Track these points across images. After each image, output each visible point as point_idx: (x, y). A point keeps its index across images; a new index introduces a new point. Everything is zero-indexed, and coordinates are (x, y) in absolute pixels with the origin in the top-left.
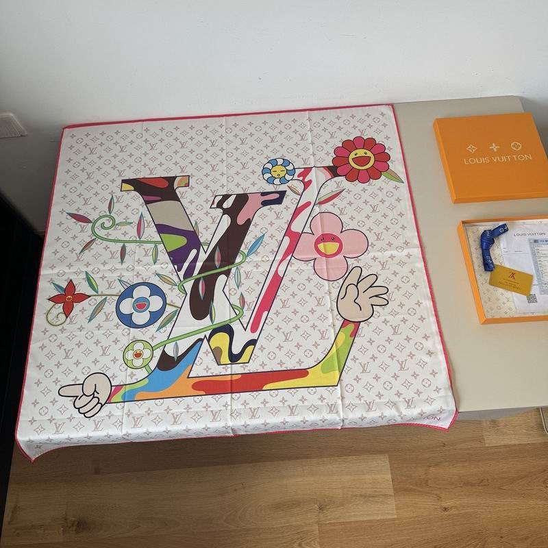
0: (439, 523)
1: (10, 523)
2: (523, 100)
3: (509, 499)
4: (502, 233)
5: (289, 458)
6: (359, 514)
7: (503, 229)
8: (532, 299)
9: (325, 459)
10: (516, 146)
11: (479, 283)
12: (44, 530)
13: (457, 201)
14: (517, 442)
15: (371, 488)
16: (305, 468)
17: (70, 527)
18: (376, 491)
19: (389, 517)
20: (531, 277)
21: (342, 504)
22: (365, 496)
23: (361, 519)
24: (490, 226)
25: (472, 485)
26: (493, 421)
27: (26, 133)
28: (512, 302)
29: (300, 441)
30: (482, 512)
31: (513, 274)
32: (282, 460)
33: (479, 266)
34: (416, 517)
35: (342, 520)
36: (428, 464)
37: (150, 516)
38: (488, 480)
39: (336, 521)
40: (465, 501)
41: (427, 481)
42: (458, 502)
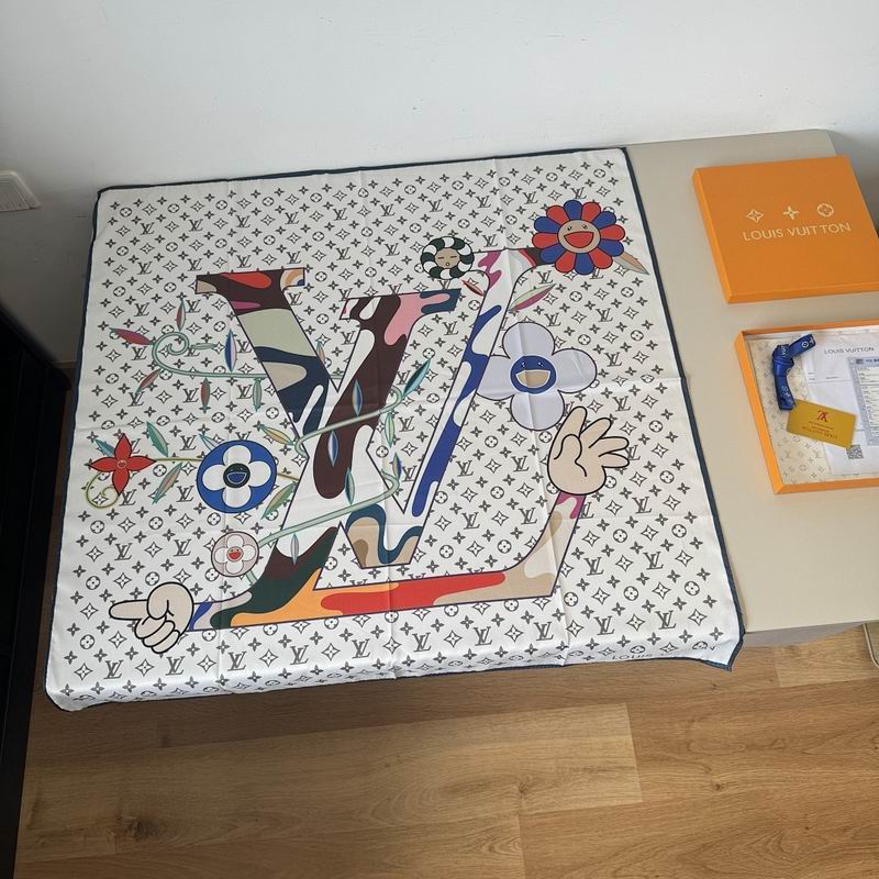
0: (709, 809)
1: (29, 827)
2: (835, 137)
3: (818, 769)
4: (805, 350)
5: (470, 713)
6: (583, 797)
7: (808, 343)
8: (854, 452)
9: (528, 714)
10: (825, 209)
11: (771, 429)
12: (85, 836)
13: (732, 300)
14: (829, 680)
15: (601, 757)
16: (495, 728)
17: (126, 831)
18: (608, 762)
19: (630, 801)
20: (853, 417)
21: (556, 784)
22: (591, 770)
23: (586, 806)
24: (787, 338)
25: (760, 748)
26: (791, 648)
27: (38, 204)
28: (824, 458)
30: (776, 791)
31: (824, 414)
32: (459, 717)
33: (771, 403)
34: (672, 801)
35: (556, 809)
36: (689, 718)
37: (252, 810)
38: (783, 740)
39: (546, 811)
40: (750, 773)
41: (688, 744)
42: (737, 776)
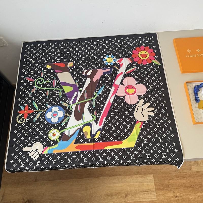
4: (202, 87)
5: (113, 176)
6: (141, 198)
9: (128, 176)
11: (193, 107)
15: (146, 188)
16: (119, 180)
17: (25, 202)
18: (148, 189)
19: (153, 200)
21: (134, 195)
22: (143, 191)
23: (142, 200)
24: (198, 84)
25: (187, 187)
27: (8, 45)
29: (118, 169)
30: (191, 198)
32: (110, 176)
34: (164, 200)
35: (134, 201)
36: (169, 179)
37: (57, 198)
38: (194, 185)
39: (132, 201)
40: (184, 194)
41: (169, 185)
42: (181, 194)
